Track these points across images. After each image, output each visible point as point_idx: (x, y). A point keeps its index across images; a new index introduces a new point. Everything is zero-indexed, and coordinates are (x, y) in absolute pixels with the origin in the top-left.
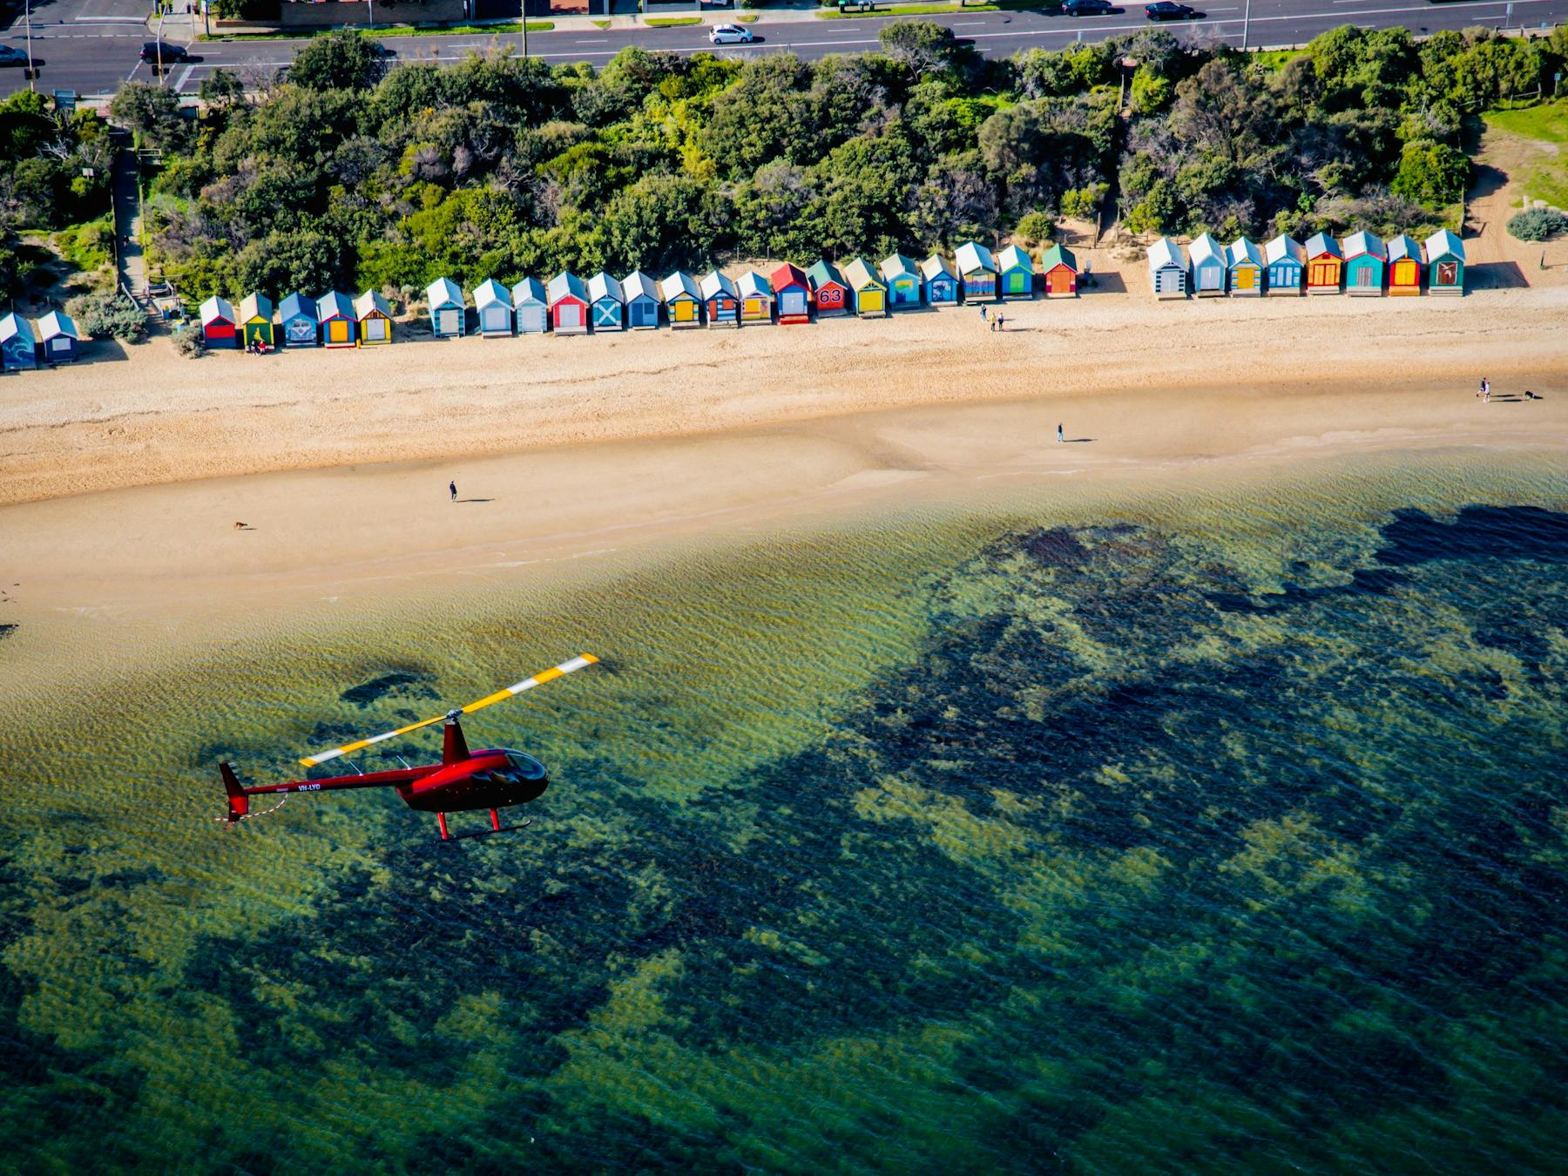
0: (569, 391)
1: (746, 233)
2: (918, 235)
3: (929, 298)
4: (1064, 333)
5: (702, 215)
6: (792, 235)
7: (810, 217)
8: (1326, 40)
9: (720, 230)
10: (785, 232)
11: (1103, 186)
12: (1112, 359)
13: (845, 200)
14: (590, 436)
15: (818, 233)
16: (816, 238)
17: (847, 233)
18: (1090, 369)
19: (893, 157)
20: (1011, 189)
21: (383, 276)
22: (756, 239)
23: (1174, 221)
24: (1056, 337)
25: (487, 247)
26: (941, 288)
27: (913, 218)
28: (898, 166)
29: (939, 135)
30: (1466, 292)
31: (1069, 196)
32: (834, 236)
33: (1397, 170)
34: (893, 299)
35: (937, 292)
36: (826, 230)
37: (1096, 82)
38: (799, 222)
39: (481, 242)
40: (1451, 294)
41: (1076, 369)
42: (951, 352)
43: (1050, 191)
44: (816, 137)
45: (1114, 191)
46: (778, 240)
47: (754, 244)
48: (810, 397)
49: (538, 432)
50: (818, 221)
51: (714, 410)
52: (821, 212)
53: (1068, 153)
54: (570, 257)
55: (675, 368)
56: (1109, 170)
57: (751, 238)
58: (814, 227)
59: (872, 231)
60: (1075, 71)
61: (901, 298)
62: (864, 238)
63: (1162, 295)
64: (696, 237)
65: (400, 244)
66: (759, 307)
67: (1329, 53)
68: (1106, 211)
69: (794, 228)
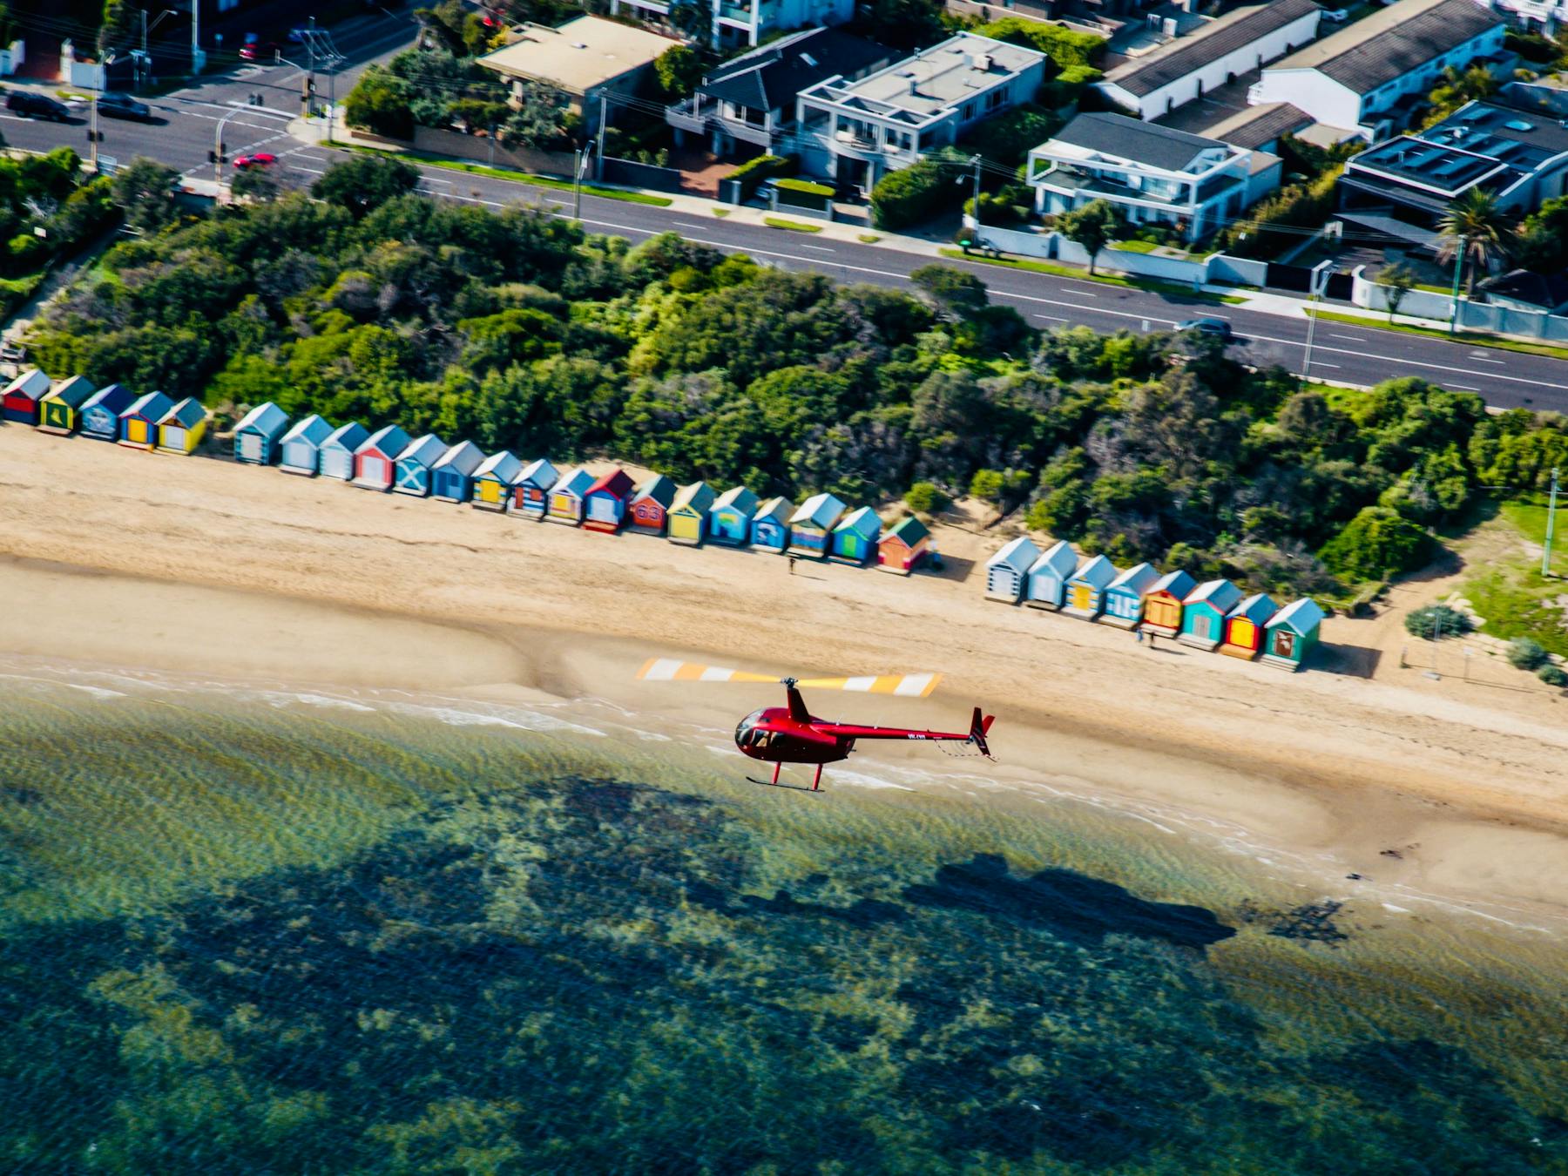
0: (303, 538)
1: (622, 432)
2: (794, 476)
3: (753, 538)
4: (854, 605)
5: (584, 405)
6: (665, 445)
7: (693, 432)
8: (1383, 388)
9: (594, 422)
10: (658, 441)
11: (1022, 473)
12: (875, 642)
13: (733, 423)
14: (280, 586)
15: (693, 450)
16: (691, 455)
17: (718, 456)
18: (843, 646)
19: (820, 393)
20: (925, 454)
21: (231, 390)
22: (629, 441)
23: (1068, 525)
24: (844, 608)
25: (352, 386)
26: (767, 532)
27: (795, 457)
28: (820, 403)
29: (893, 386)
30: (1299, 669)
31: (982, 474)
32: (705, 456)
33: (1338, 532)
34: (715, 531)
35: (762, 536)
36: (702, 448)
37: (1124, 374)
38: (678, 434)
39: (346, 379)
40: (1282, 666)
41: (830, 643)
42: (723, 596)
43: (964, 465)
44: (764, 356)
45: (1033, 481)
46: (651, 448)
47: (624, 446)
48: (538, 604)
49: (232, 569)
50: (698, 437)
51: (430, 592)
52: (704, 429)
53: (1001, 432)
54: (427, 414)
55: (435, 544)
56: (1038, 459)
57: (622, 439)
58: (691, 442)
59: (744, 460)
60: (1104, 358)
61: (724, 533)
62: (734, 465)
63: (990, 595)
64: (568, 424)
65: (271, 364)
66: (567, 506)
67: (1379, 400)
68: (1012, 499)
69: (671, 439)
